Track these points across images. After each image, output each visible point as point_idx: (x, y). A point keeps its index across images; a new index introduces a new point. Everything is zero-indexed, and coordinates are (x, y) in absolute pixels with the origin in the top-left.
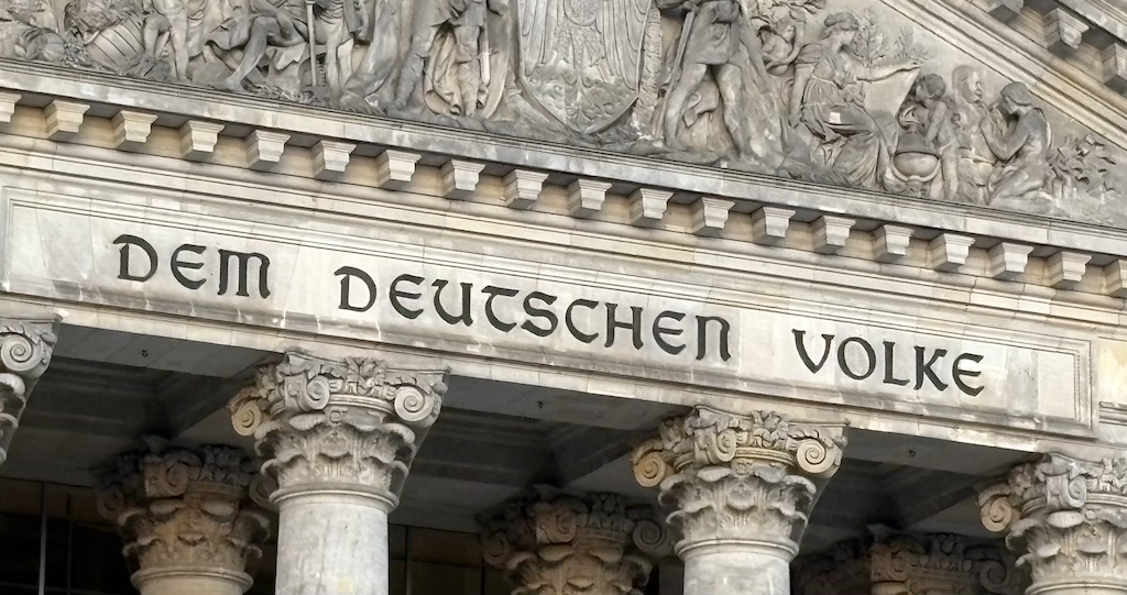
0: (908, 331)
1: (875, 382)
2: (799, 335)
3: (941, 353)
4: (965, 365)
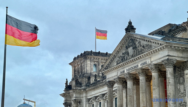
2: (140, 64)
4: (146, 62)
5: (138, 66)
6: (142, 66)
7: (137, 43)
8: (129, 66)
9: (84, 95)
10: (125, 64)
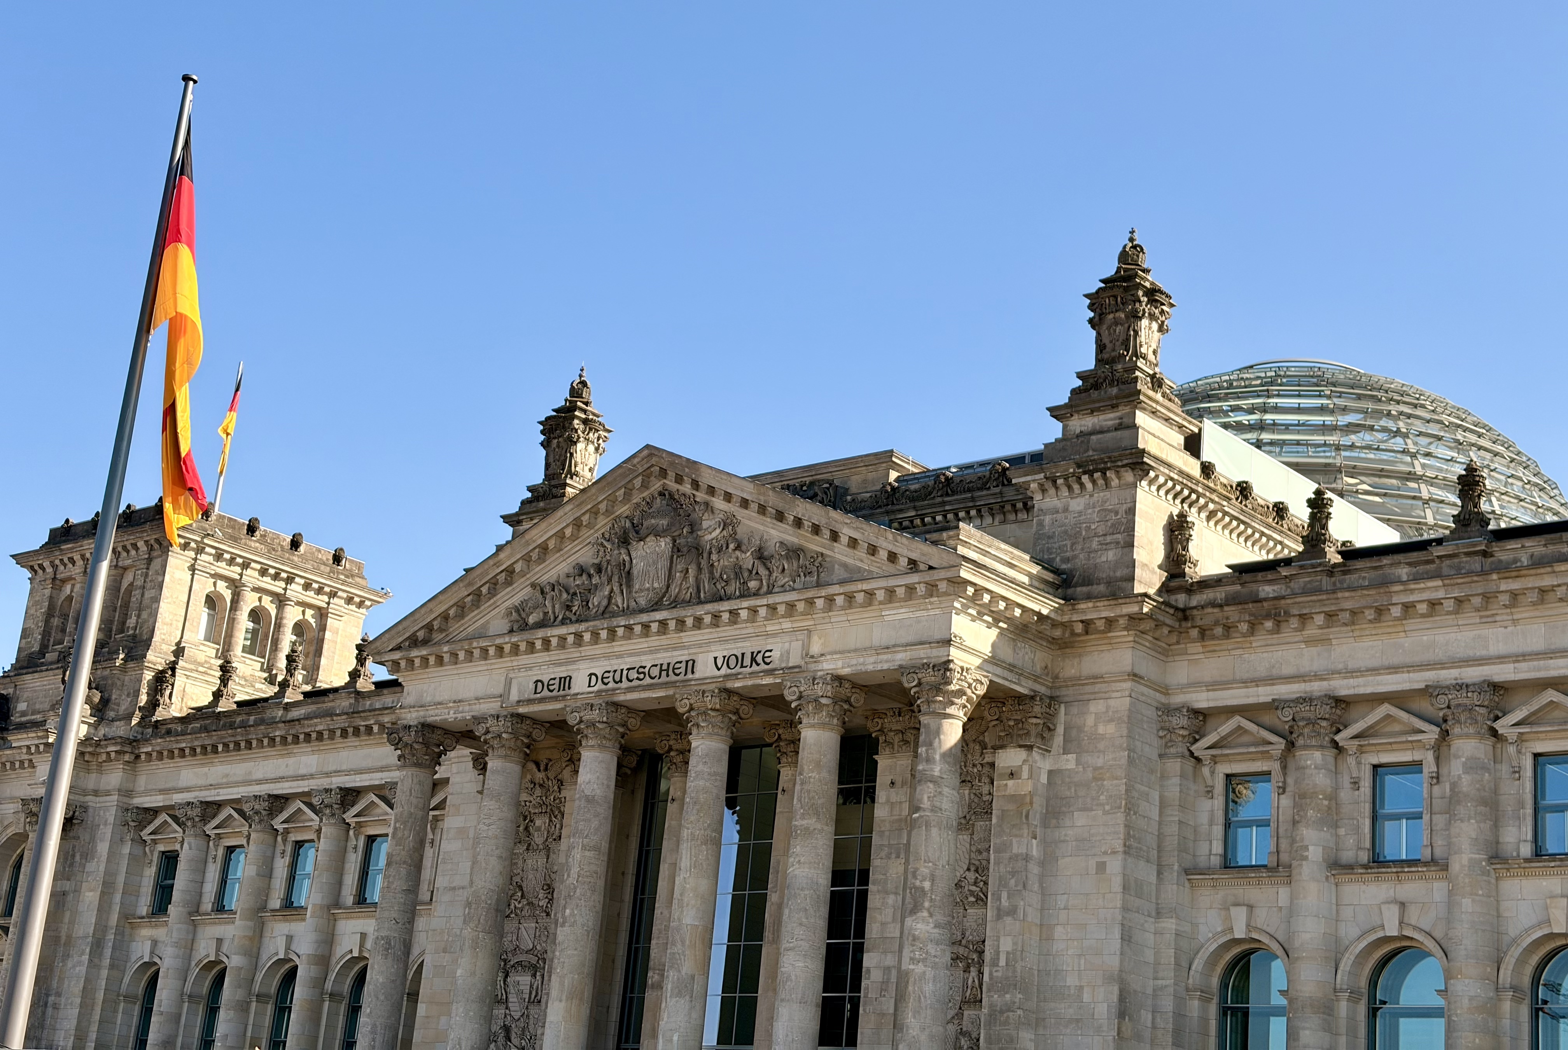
0: (748, 647)
1: (738, 669)
2: (715, 658)
3: (759, 652)
4: (767, 654)
5: (691, 665)
6: (724, 670)
7: (708, 524)
8: (617, 655)
10: (595, 635)
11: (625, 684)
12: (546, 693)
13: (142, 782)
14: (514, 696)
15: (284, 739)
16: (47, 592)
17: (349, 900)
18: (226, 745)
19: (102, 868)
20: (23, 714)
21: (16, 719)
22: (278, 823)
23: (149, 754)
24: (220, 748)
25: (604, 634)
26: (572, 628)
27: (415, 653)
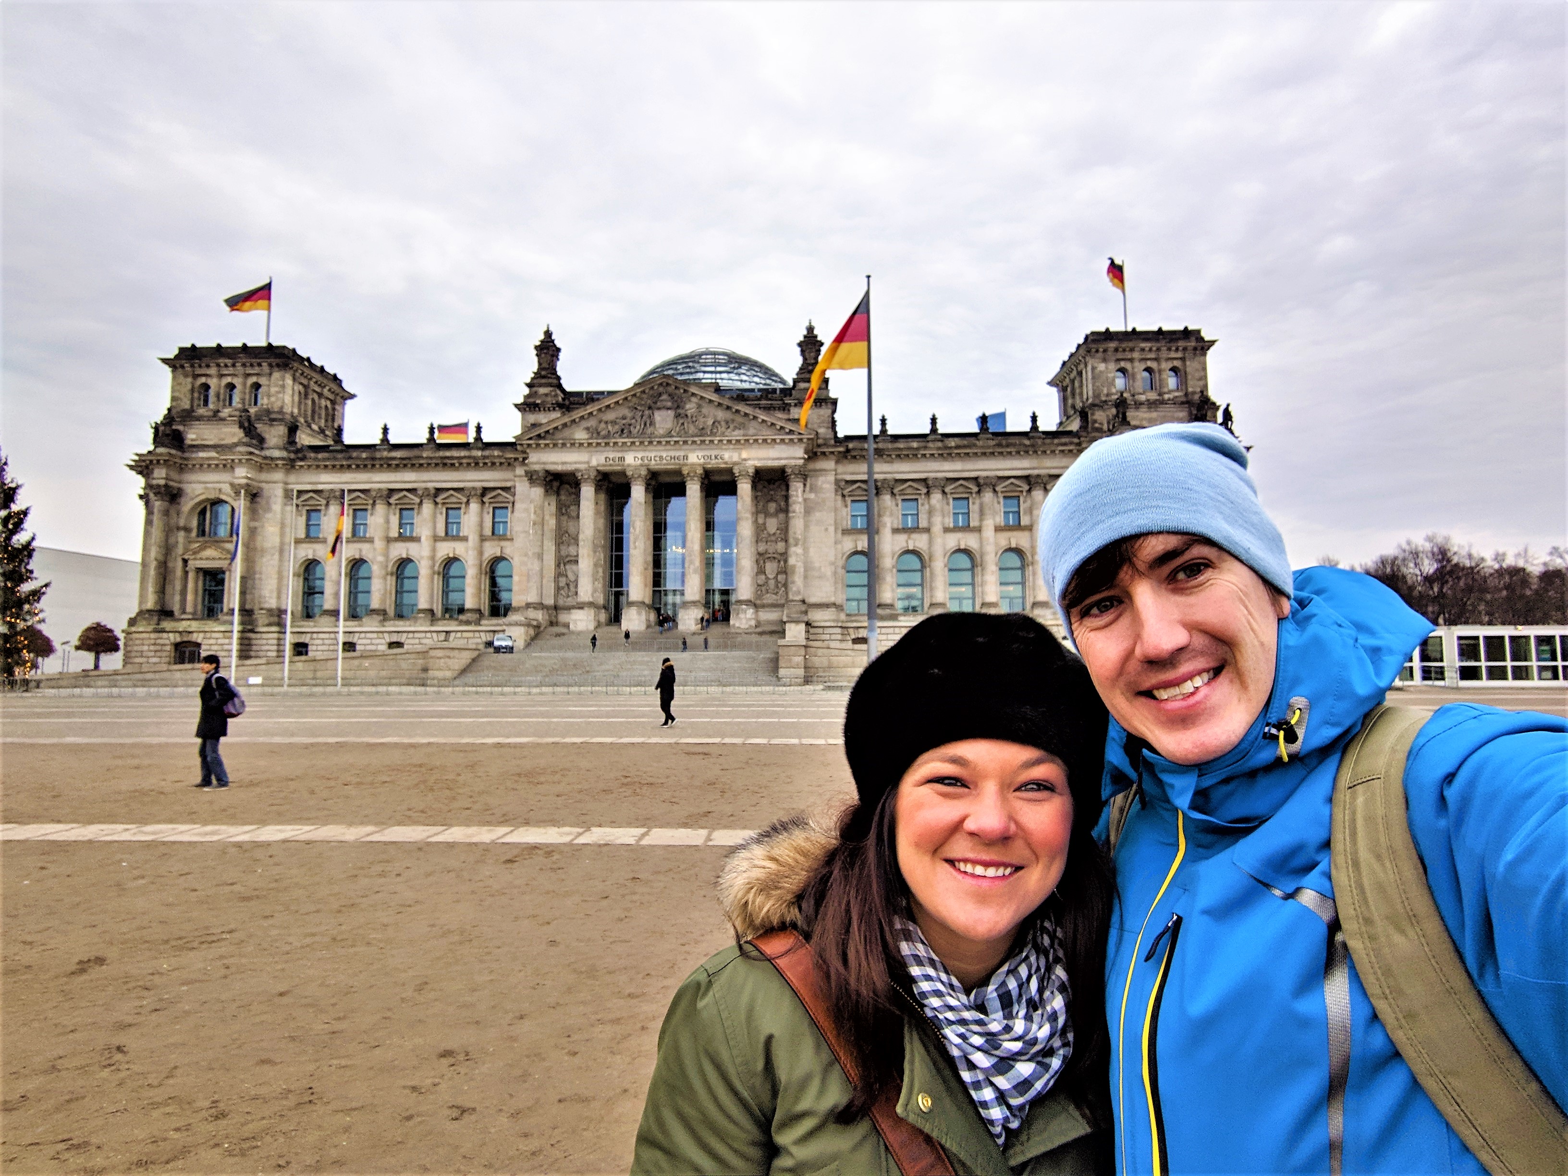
0: (713, 453)
1: (709, 461)
2: (698, 457)
3: (718, 455)
4: (722, 457)
5: (686, 457)
6: (702, 461)
7: (688, 406)
8: (651, 451)
9: (279, 476)
10: (642, 443)
11: (653, 462)
12: (611, 462)
13: (292, 478)
14: (594, 463)
15: (397, 465)
16: (190, 380)
17: (443, 534)
18: (358, 466)
19: (279, 516)
20: (192, 440)
21: (188, 442)
22: (392, 501)
23: (301, 466)
24: (354, 466)
25: (646, 443)
26: (631, 440)
27: (541, 442)
